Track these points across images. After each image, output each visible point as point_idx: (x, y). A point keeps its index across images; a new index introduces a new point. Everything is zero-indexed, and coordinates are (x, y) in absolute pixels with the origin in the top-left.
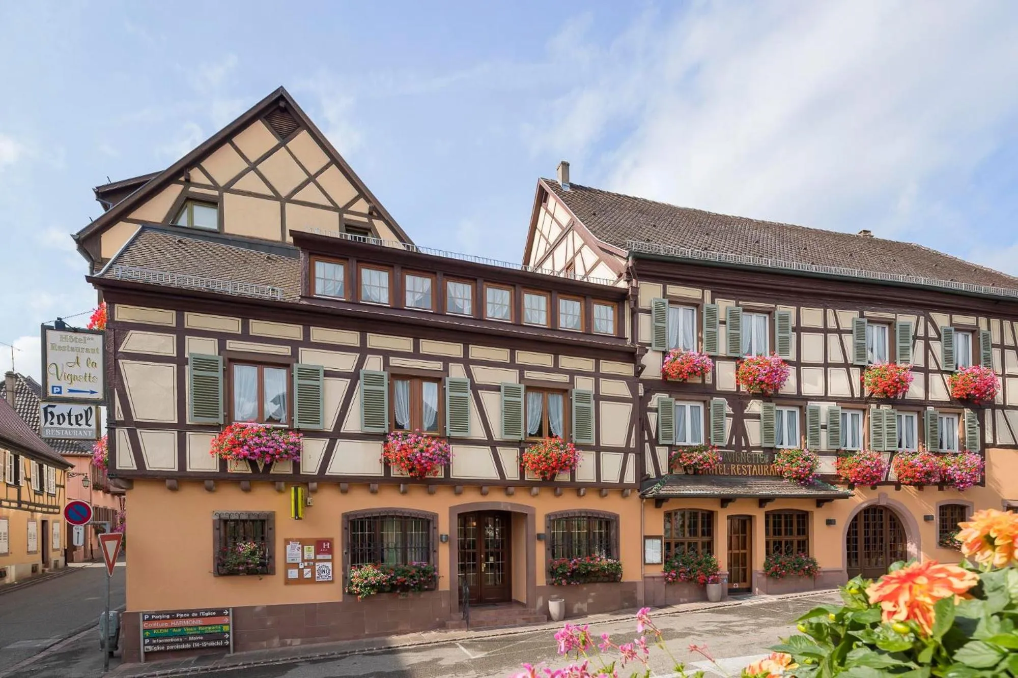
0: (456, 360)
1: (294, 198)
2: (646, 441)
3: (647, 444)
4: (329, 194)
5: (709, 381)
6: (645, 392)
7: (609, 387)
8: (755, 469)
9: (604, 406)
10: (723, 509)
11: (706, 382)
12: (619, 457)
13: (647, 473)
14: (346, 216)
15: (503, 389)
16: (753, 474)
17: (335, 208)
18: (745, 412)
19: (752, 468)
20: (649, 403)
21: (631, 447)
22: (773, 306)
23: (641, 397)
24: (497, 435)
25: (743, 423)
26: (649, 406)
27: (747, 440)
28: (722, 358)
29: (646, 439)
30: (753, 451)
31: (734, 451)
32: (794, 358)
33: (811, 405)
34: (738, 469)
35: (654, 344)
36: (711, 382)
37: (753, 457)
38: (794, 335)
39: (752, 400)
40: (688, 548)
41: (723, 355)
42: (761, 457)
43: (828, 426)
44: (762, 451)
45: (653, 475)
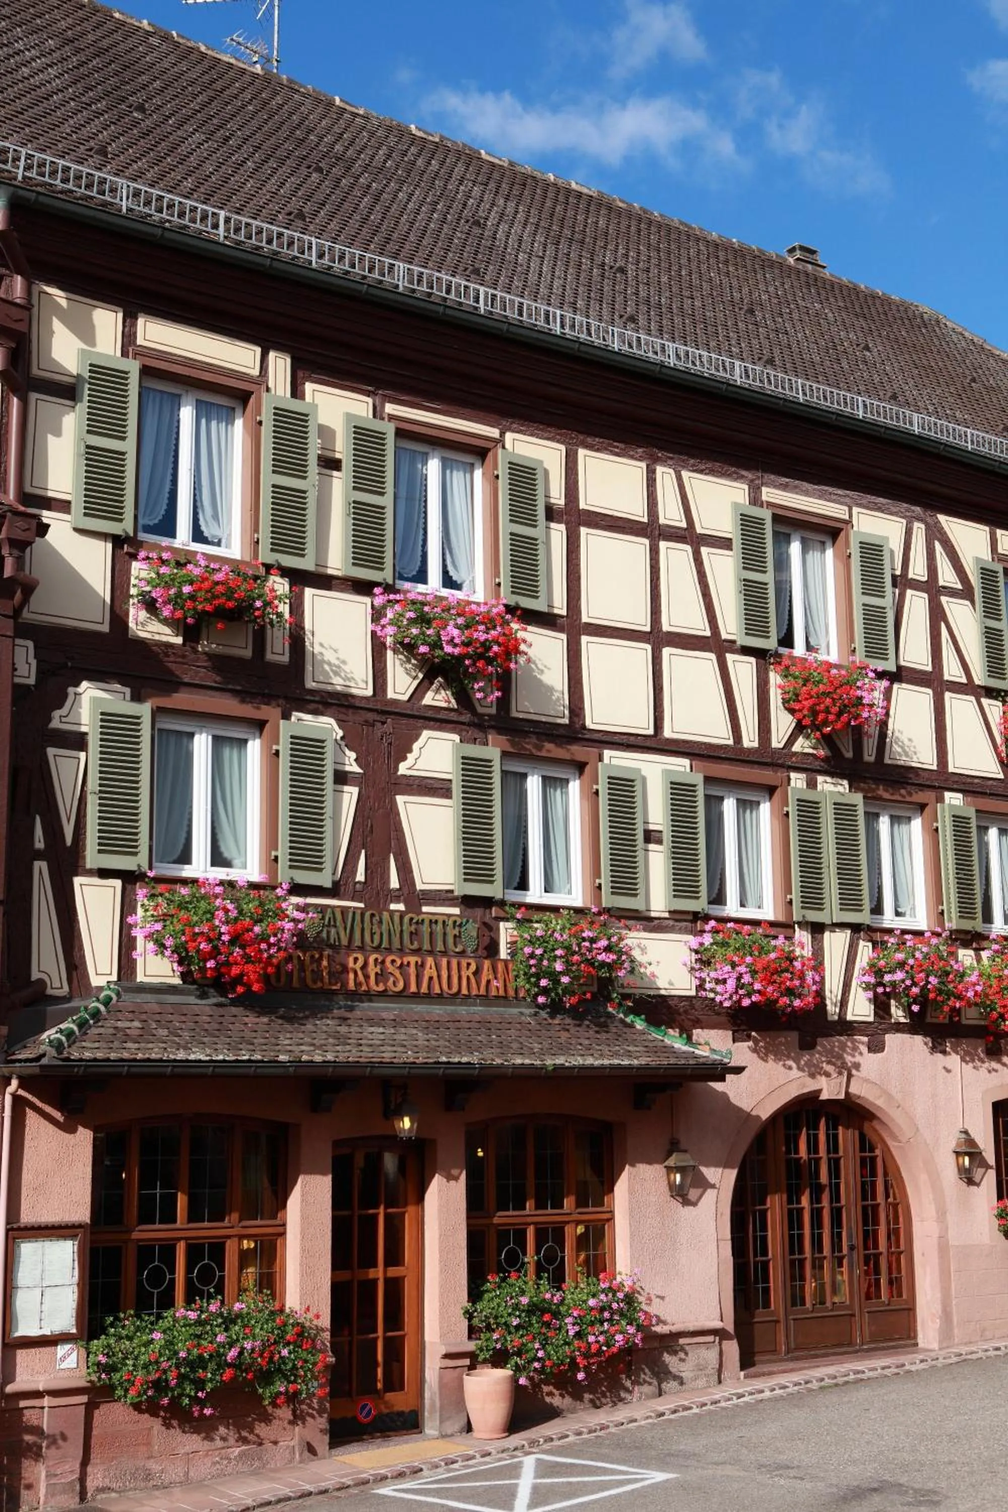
2: (39, 855)
3: (41, 867)
5: (277, 653)
6: (43, 673)
8: (430, 972)
10: (320, 1118)
11: (269, 657)
13: (35, 975)
16: (424, 989)
18: (403, 769)
19: (420, 967)
20: (58, 713)
22: (493, 433)
25: (393, 812)
26: (55, 724)
27: (405, 869)
28: (324, 581)
29: (40, 844)
30: (425, 909)
31: (362, 905)
32: (560, 607)
33: (614, 762)
34: (372, 970)
35: (78, 506)
36: (285, 659)
37: (425, 928)
38: (558, 532)
39: (426, 734)
40: (189, 1269)
41: (330, 572)
42: (451, 932)
43: (667, 837)
44: (456, 911)
45: (58, 984)
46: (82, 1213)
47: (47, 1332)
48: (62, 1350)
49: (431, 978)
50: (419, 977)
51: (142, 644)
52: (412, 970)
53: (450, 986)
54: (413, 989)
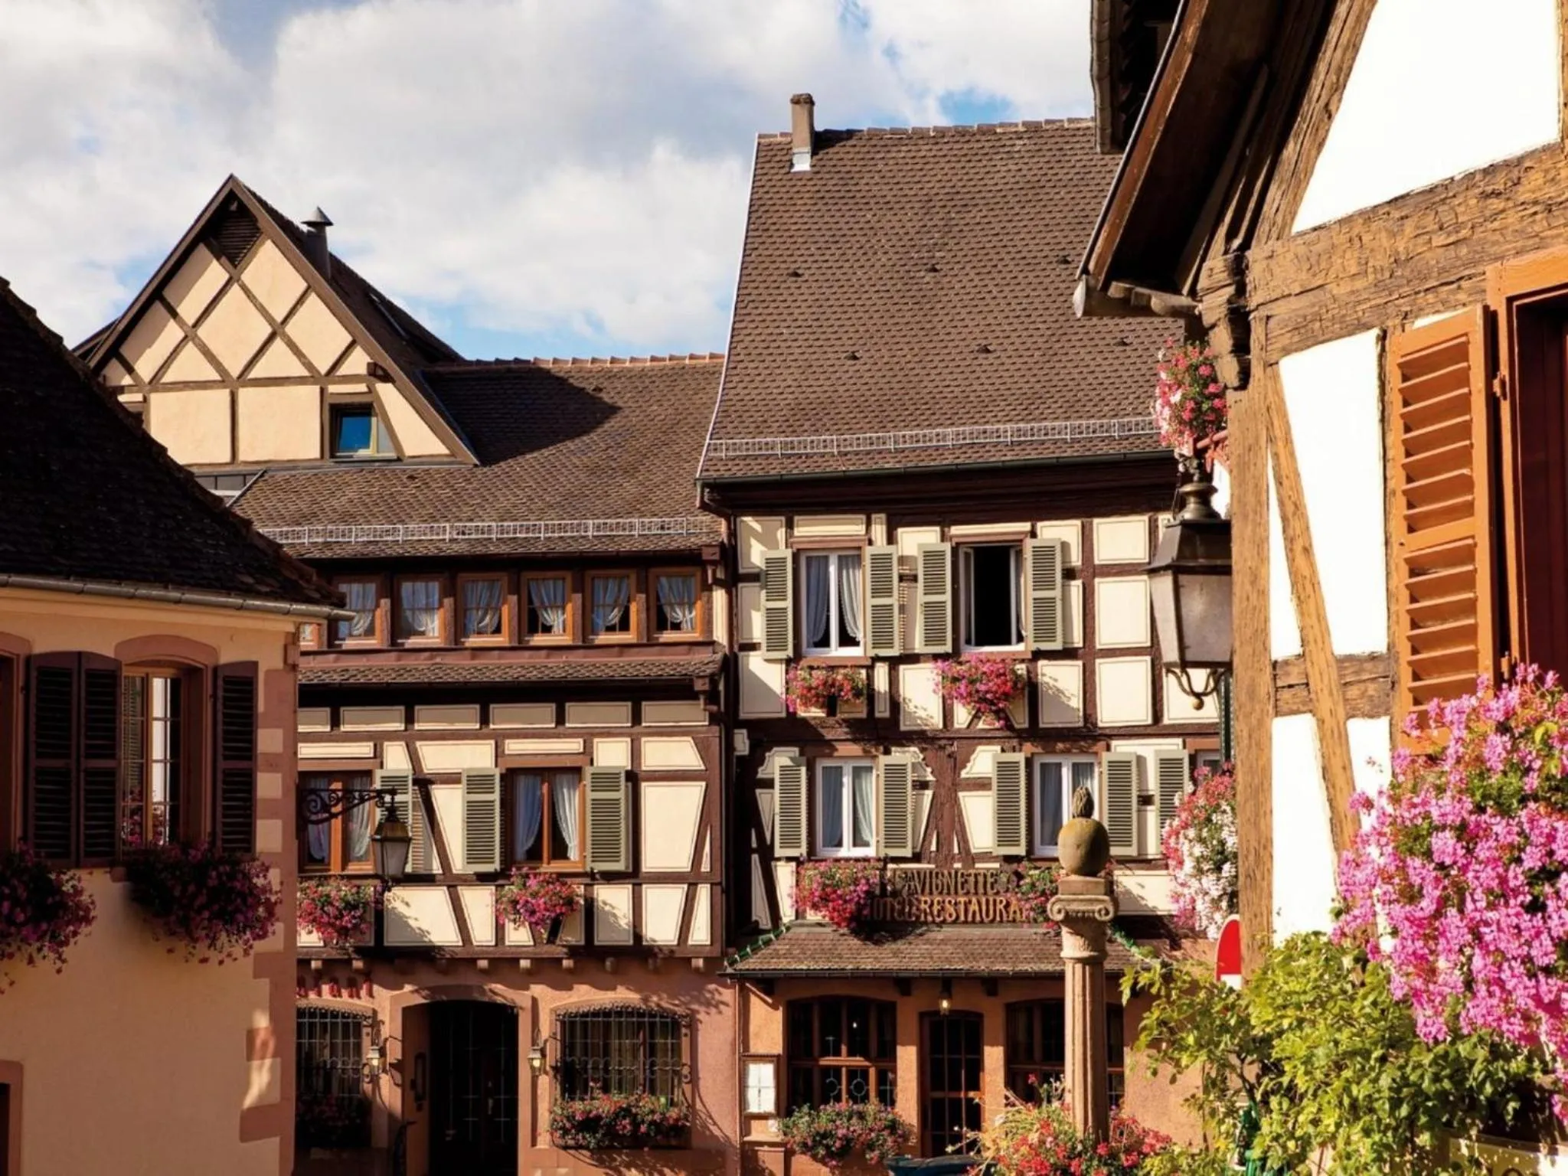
0: (392, 736)
1: (254, 374)
2: (755, 851)
3: (755, 857)
4: (304, 351)
5: (882, 711)
6: (752, 747)
7: (660, 753)
8: (974, 907)
9: (650, 792)
10: (906, 999)
11: (877, 715)
12: (676, 894)
13: (754, 918)
14: (333, 389)
15: (464, 779)
16: (970, 919)
17: (313, 377)
18: (964, 774)
19: (967, 904)
20: (760, 769)
21: (703, 870)
22: (1026, 526)
23: (741, 758)
24: (459, 863)
25: (956, 802)
26: (760, 775)
27: (964, 841)
28: (912, 659)
29: (754, 845)
30: (978, 865)
31: (932, 866)
32: (1078, 641)
33: (1119, 749)
34: (936, 908)
35: (764, 646)
36: (887, 714)
37: (972, 879)
38: (1076, 587)
39: (980, 748)
40: (849, 1083)
41: (917, 651)
42: (990, 880)
43: (1157, 799)
44: (997, 865)
45: (765, 923)
46: (778, 1049)
47: (762, 1111)
48: (771, 1122)
49: (974, 913)
50: (966, 911)
51: (804, 720)
52: (962, 907)
53: (987, 915)
54: (962, 918)
